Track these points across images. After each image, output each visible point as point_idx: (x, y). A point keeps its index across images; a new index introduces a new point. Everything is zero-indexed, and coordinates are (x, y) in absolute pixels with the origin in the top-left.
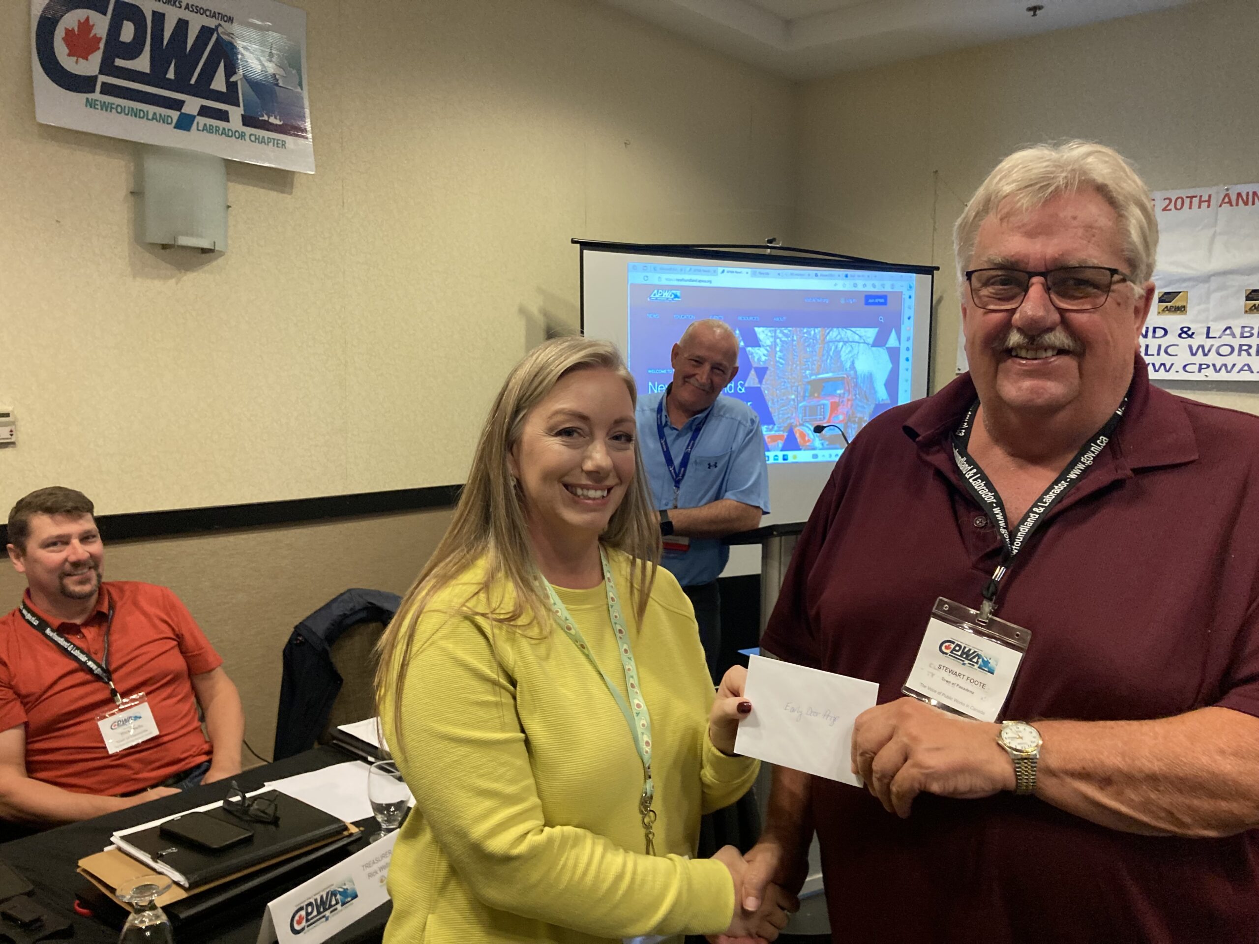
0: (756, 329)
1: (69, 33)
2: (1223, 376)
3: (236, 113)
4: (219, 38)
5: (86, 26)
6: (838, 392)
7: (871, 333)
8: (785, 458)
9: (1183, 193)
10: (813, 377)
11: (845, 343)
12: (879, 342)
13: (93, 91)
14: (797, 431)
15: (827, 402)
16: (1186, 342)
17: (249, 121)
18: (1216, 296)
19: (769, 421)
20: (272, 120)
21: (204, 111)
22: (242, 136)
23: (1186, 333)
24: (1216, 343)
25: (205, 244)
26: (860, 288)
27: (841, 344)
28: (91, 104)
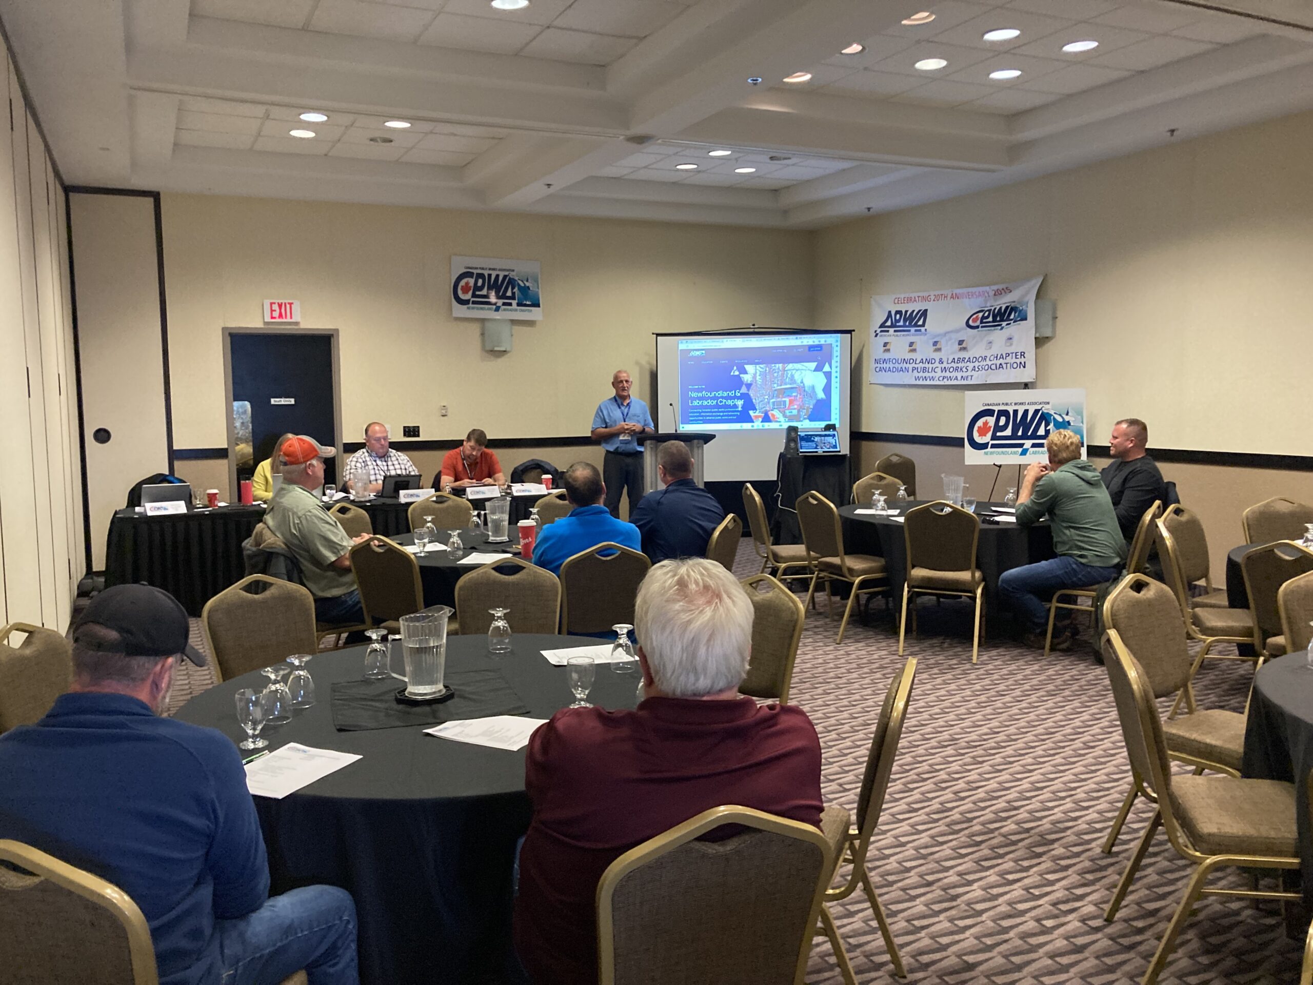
0: (746, 366)
1: (462, 287)
2: (950, 383)
3: (514, 302)
4: (510, 279)
5: (467, 283)
6: (794, 394)
7: (813, 365)
8: (763, 426)
9: (940, 293)
10: (779, 387)
11: (797, 370)
12: (818, 369)
13: (469, 304)
14: (770, 413)
15: (787, 400)
16: (940, 366)
17: (519, 305)
18: (950, 343)
19: (754, 409)
20: (528, 303)
21: (504, 304)
22: (516, 310)
23: (941, 362)
24: (950, 366)
25: (504, 349)
26: (805, 343)
27: (794, 372)
28: (468, 308)
